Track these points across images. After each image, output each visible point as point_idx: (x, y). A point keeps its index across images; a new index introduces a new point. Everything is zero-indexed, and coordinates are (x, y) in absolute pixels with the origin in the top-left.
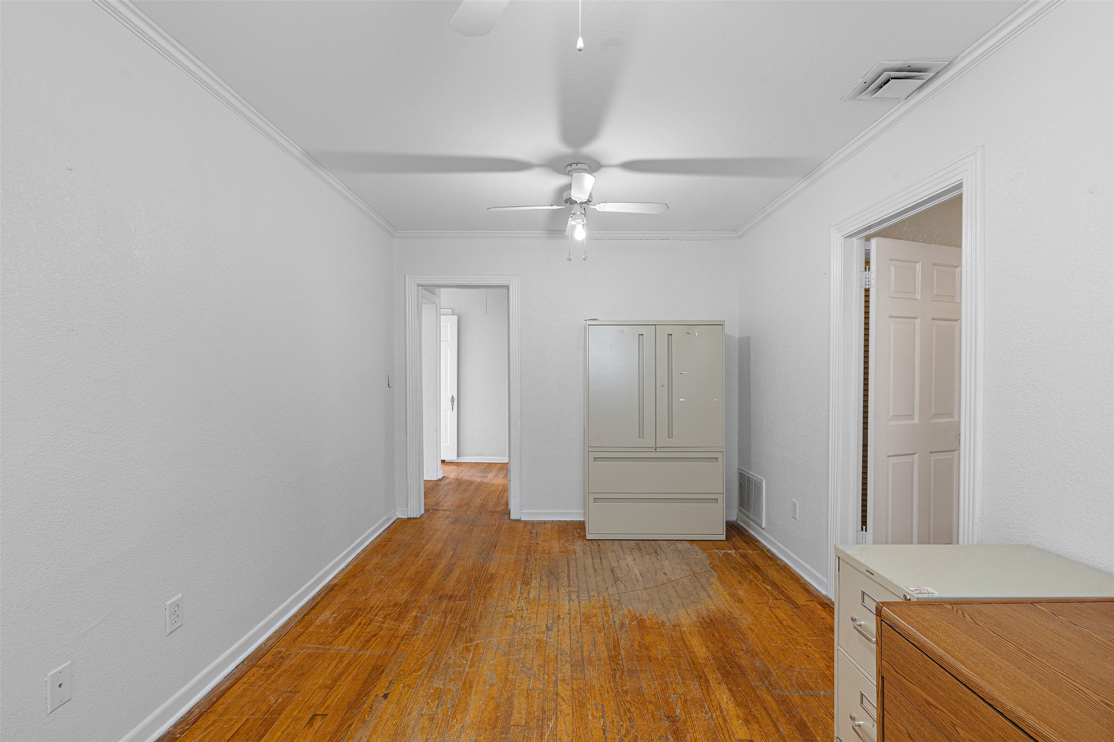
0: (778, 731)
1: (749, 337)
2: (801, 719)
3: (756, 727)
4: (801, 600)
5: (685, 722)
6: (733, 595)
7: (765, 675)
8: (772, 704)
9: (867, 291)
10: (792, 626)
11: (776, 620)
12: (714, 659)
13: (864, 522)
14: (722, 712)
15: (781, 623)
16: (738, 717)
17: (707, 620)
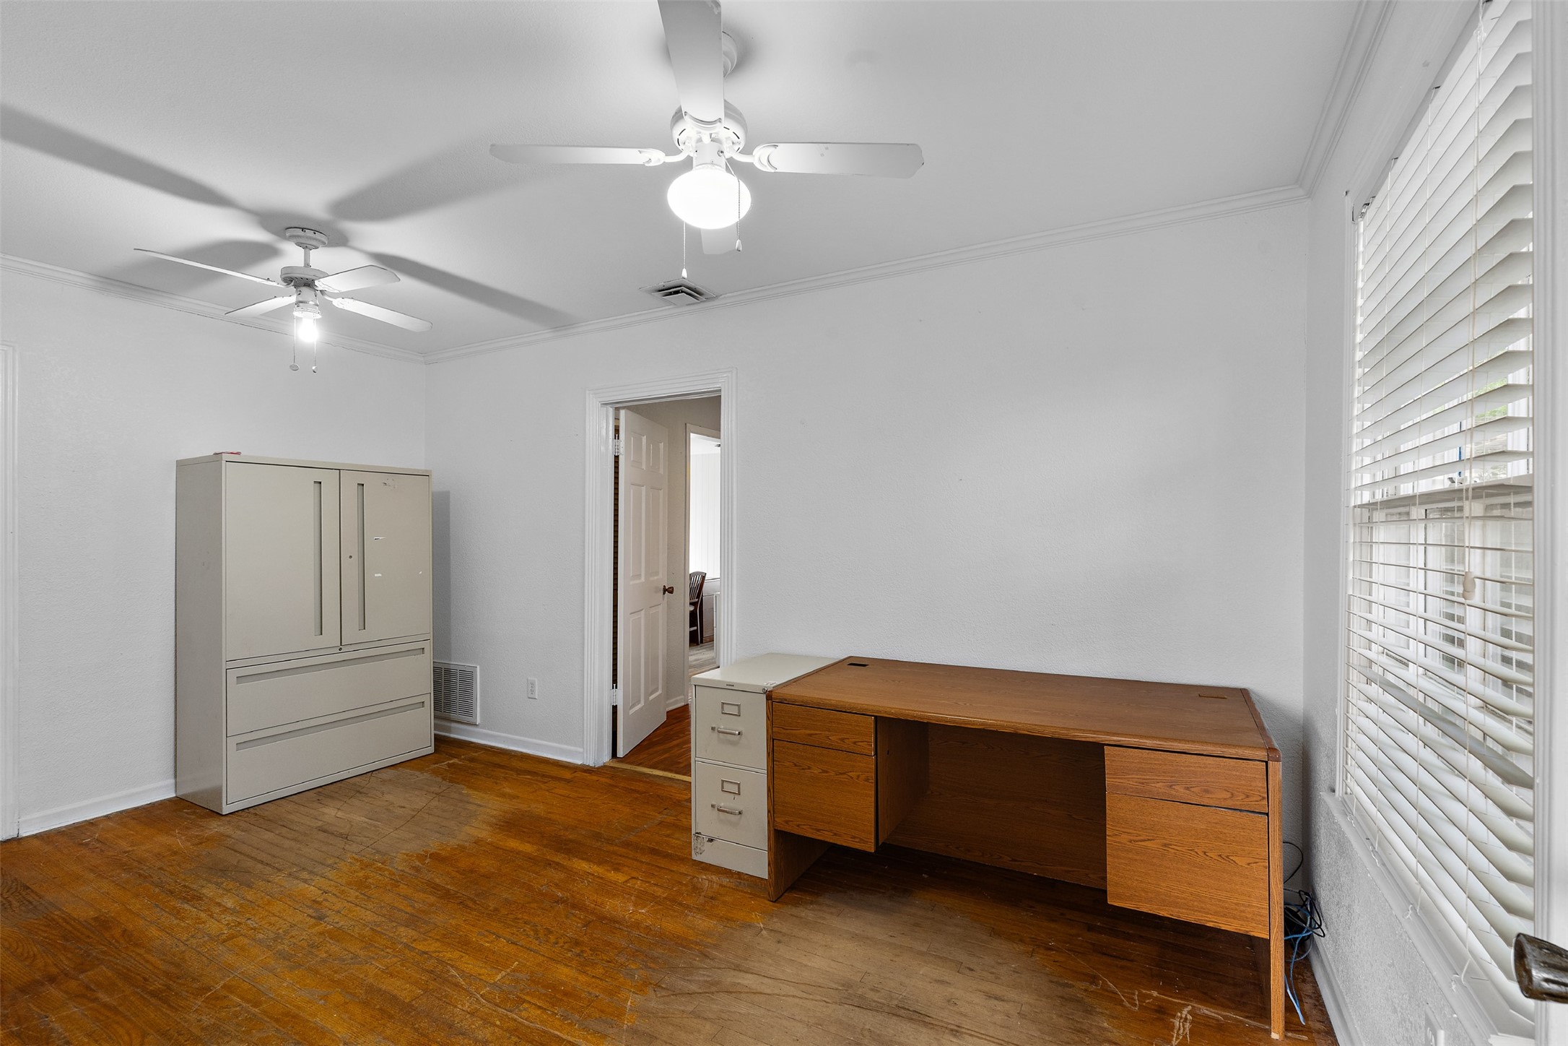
0: (642, 862)
1: (448, 492)
2: (649, 848)
3: (626, 869)
4: (568, 775)
5: (573, 896)
6: (503, 795)
7: (597, 836)
8: (622, 850)
9: (617, 458)
10: (580, 795)
11: (563, 798)
12: (545, 847)
13: (615, 681)
14: (593, 875)
15: (570, 797)
16: (607, 870)
17: (502, 824)
